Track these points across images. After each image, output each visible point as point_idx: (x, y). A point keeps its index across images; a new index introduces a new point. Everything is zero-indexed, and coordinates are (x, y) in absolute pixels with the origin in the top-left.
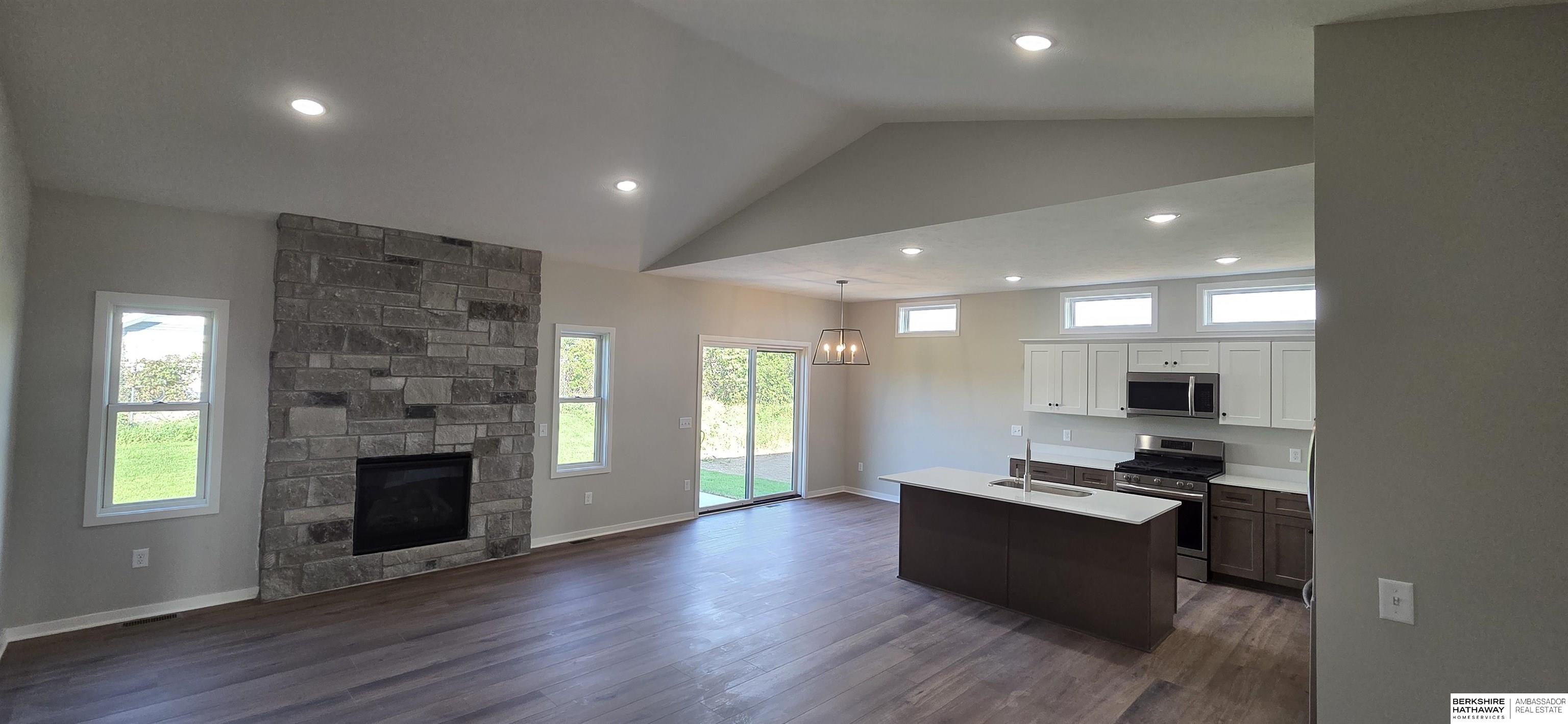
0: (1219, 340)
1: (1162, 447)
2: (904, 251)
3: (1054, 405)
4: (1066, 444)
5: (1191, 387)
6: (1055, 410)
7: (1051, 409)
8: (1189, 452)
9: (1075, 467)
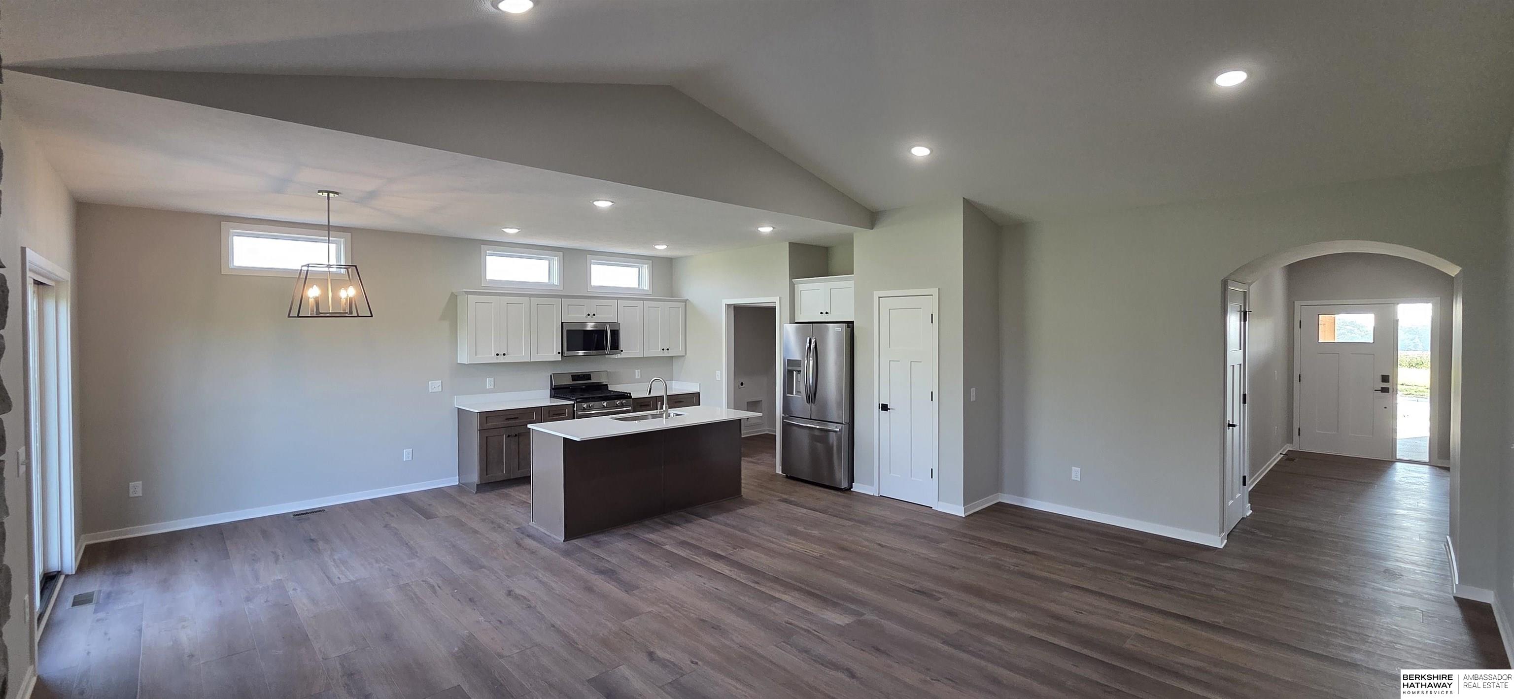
0: (618, 299)
1: (573, 381)
2: (595, 203)
3: (501, 355)
4: (490, 391)
5: (609, 331)
6: (501, 359)
7: (497, 359)
8: (590, 381)
9: (541, 407)
